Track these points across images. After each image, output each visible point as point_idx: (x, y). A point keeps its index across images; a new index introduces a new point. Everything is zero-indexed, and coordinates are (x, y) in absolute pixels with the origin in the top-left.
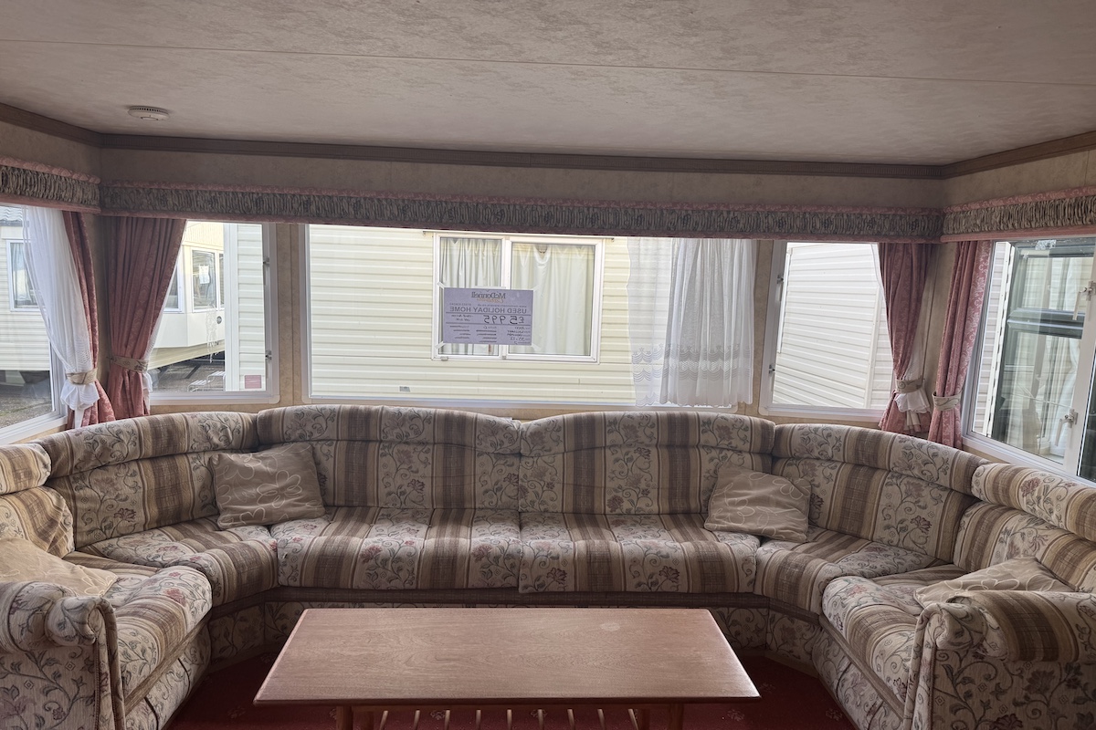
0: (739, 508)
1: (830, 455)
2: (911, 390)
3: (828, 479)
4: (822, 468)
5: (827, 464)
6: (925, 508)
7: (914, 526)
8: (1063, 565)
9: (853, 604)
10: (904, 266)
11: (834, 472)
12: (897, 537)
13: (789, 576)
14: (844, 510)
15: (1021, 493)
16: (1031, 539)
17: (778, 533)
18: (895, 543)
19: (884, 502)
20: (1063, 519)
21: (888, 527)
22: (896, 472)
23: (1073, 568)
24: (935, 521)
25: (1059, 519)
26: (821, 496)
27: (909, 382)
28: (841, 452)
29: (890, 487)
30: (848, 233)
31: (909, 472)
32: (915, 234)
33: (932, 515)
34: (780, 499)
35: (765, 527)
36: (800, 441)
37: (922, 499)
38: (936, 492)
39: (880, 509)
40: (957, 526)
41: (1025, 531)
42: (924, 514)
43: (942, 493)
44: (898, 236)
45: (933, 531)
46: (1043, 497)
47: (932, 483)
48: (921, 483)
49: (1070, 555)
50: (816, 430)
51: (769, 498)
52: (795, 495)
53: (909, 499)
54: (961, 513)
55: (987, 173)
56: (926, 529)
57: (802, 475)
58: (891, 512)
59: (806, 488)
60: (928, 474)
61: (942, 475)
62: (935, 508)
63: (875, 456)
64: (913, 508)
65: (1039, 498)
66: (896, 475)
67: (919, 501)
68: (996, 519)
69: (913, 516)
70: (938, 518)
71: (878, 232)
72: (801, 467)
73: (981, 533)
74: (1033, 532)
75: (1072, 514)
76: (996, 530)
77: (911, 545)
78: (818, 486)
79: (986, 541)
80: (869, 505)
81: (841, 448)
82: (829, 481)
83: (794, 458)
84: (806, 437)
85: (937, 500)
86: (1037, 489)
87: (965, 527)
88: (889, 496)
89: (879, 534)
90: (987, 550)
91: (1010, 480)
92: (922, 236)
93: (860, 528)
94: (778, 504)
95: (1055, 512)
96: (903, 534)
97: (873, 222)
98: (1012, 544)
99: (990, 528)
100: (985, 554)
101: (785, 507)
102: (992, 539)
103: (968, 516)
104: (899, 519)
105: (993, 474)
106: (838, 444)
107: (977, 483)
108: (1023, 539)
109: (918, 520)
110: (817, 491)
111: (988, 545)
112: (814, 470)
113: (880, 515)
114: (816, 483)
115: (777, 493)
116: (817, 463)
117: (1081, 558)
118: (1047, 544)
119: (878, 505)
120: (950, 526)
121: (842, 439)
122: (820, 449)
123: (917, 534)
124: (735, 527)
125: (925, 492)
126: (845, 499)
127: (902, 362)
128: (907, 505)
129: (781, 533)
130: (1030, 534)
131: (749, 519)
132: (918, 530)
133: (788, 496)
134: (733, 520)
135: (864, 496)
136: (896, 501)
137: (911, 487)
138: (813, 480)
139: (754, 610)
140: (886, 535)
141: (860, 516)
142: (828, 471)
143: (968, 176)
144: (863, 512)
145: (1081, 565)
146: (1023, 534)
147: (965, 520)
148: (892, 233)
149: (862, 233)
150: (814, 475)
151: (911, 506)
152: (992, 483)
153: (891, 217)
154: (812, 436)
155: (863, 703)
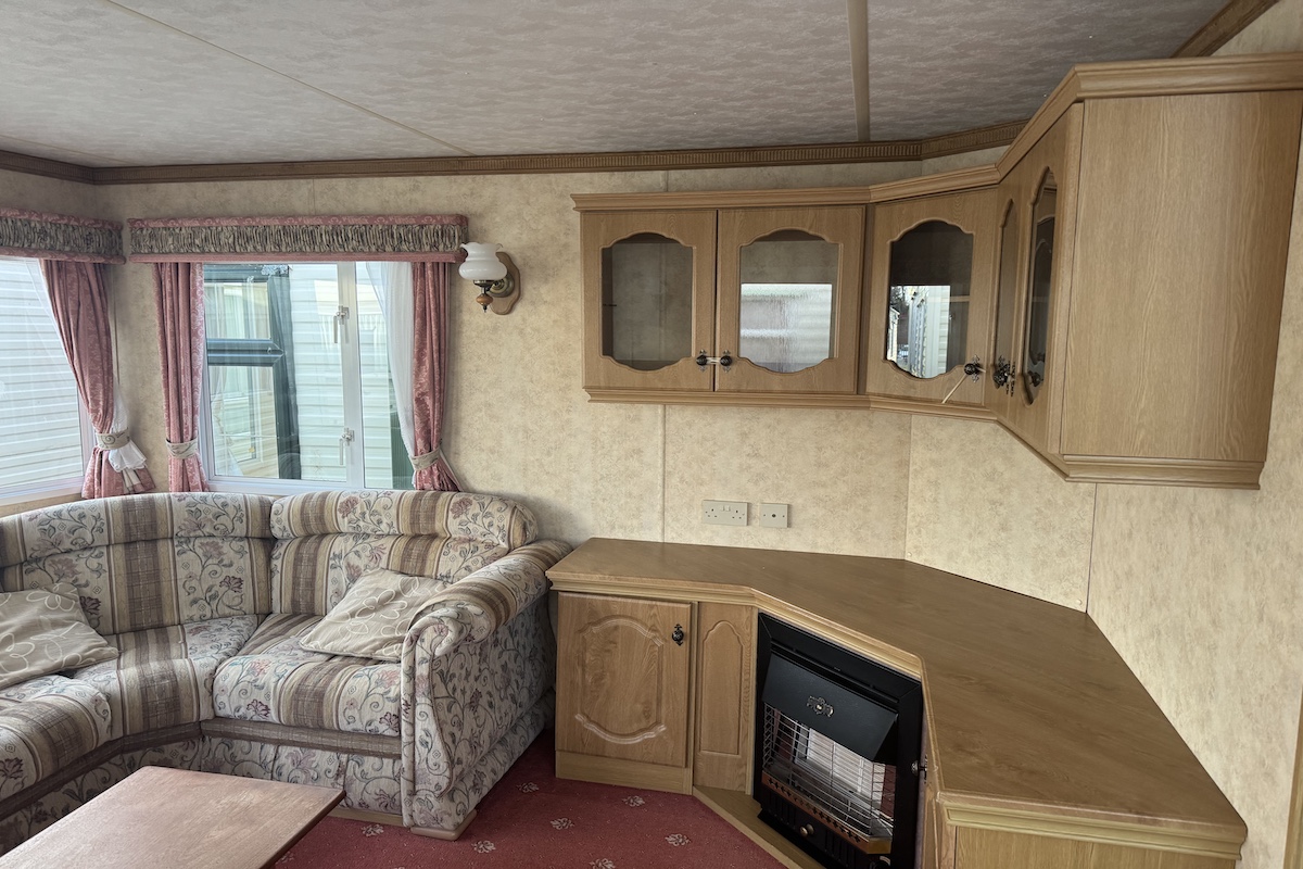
0: (8, 650)
1: (89, 539)
2: (123, 444)
3: (98, 571)
4: (83, 561)
5: (87, 554)
6: (231, 565)
7: (224, 588)
8: (412, 563)
9: (274, 679)
10: (82, 292)
11: (103, 560)
12: (208, 608)
13: (162, 691)
14: (133, 602)
15: (340, 515)
16: (368, 553)
17: (84, 658)
18: (209, 615)
19: (182, 574)
20: (395, 525)
21: (195, 601)
22: (182, 537)
23: (424, 561)
24: (246, 576)
25: (390, 526)
26: (95, 596)
27: (119, 435)
28: (106, 533)
29: (184, 555)
30: (17, 245)
31: (199, 533)
32: (91, 250)
33: (241, 570)
34: (53, 617)
35: (62, 658)
36: (38, 535)
37: (224, 557)
38: (236, 545)
39: (180, 583)
40: (270, 572)
41: (357, 548)
42: (232, 572)
43: (242, 543)
44: (73, 253)
45: (247, 588)
46: (368, 512)
47: (226, 536)
48: (215, 539)
49: (415, 552)
50: (59, 515)
51: (40, 621)
52: (66, 606)
53: (210, 561)
54: (269, 558)
55: (174, 185)
56: (239, 587)
57: (56, 578)
58: (194, 583)
59: (72, 592)
60: (222, 527)
61: (237, 524)
62: (240, 560)
63: (154, 526)
64: (219, 570)
65: (363, 514)
66: (183, 540)
67: (222, 560)
68: (317, 549)
69: (221, 579)
70: (248, 572)
71: (52, 246)
72: (51, 570)
73: (304, 569)
74: (365, 547)
75: (405, 517)
76: (322, 560)
77: (227, 611)
78: (87, 585)
79: (314, 573)
80: (164, 584)
81: (105, 528)
82: (100, 574)
83: (31, 562)
84: (46, 527)
85: (240, 552)
86: (358, 506)
87: (279, 569)
88: (186, 566)
89: (186, 613)
90: (319, 583)
91: (322, 507)
92: (99, 253)
93: (160, 615)
94: (55, 624)
95: (385, 521)
96: (214, 604)
97: (44, 233)
98: (349, 566)
99: (314, 560)
100: (317, 587)
101: (64, 625)
102: (320, 569)
103: (277, 558)
104: (205, 587)
105: (297, 506)
106: (98, 524)
107: (279, 521)
108: (359, 556)
109: (228, 581)
110: (87, 591)
111: (318, 577)
112: (71, 566)
113: (181, 592)
114: (83, 582)
115: (46, 610)
116: (72, 557)
117: (427, 550)
118: (387, 551)
119: (176, 580)
120: (262, 575)
121: (103, 516)
122: (73, 537)
123: (230, 597)
124: (21, 675)
125: (226, 548)
126: (130, 587)
127: (106, 412)
128: (210, 568)
129: (89, 656)
130: (364, 549)
131: (33, 658)
132: (231, 592)
133: (59, 610)
134: (11, 668)
135: (155, 575)
136: (196, 569)
137: (208, 548)
138: (76, 580)
139: (106, 765)
140: (195, 612)
141: (157, 602)
142: (94, 563)
143: (143, 186)
144: (159, 596)
145: (431, 556)
146: (357, 553)
147: (276, 563)
148: (67, 249)
149: (33, 246)
150: (74, 573)
151: (216, 568)
152: (299, 516)
153: (63, 228)
154: (56, 523)
155: (322, 774)
